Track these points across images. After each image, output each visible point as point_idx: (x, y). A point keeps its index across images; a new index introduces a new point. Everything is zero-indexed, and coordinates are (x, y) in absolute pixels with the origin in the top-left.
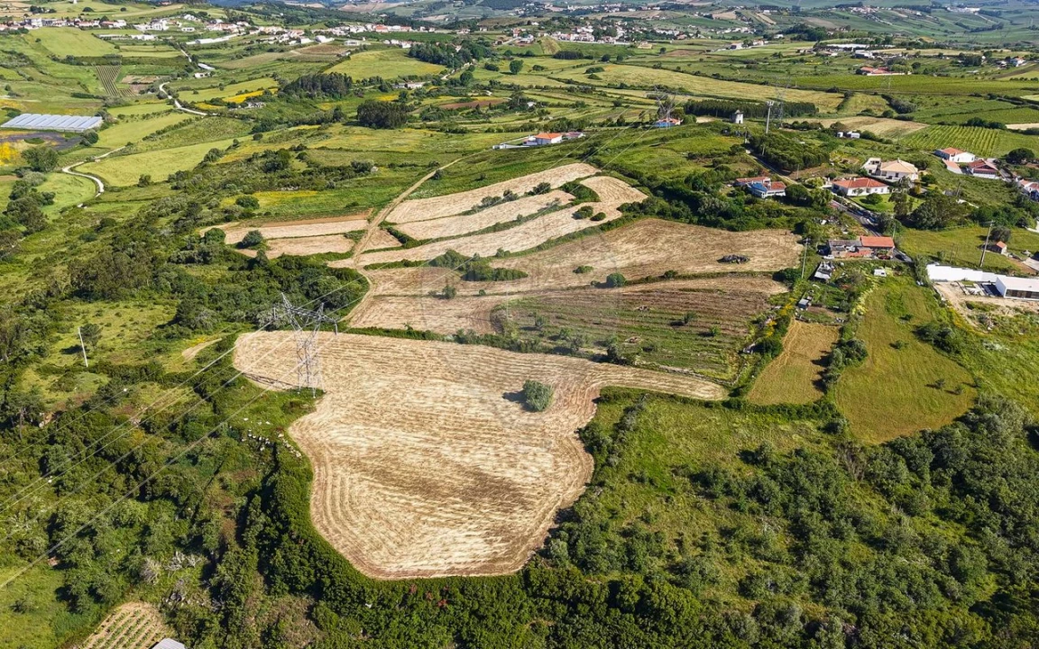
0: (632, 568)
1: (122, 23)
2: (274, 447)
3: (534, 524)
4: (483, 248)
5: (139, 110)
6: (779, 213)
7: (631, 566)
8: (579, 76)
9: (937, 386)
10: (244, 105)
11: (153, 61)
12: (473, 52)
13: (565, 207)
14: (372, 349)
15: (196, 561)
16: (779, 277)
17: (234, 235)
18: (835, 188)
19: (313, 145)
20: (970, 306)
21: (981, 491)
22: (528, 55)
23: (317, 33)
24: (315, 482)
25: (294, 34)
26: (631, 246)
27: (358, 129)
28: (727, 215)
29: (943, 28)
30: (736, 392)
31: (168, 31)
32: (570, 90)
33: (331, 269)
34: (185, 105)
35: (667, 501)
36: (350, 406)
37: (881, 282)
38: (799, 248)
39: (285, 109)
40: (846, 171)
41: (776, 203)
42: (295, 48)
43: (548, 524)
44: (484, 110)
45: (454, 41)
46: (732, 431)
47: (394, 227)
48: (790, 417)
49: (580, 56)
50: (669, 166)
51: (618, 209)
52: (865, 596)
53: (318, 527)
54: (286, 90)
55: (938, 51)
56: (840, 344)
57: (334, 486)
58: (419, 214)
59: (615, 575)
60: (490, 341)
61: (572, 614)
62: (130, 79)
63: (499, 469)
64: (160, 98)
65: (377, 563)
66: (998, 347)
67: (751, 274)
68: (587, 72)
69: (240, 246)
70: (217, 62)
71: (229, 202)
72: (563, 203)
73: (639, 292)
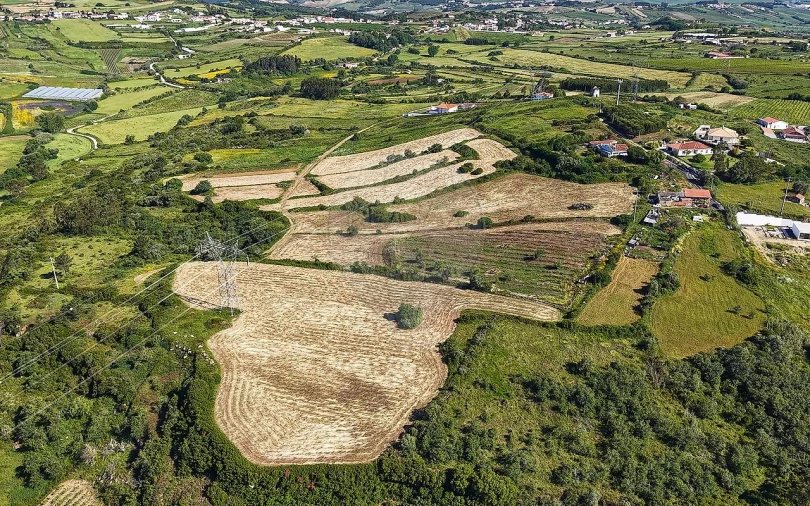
0: (466, 459)
1: (125, 16)
2: (194, 355)
3: (392, 421)
4: (384, 195)
5: (132, 84)
6: (621, 169)
7: (465, 457)
8: (483, 58)
9: (735, 312)
10: (214, 80)
11: (146, 45)
12: (399, 39)
13: (452, 163)
14: (285, 277)
15: (126, 447)
16: (615, 221)
17: (189, 184)
18: (669, 150)
19: (262, 112)
20: (769, 246)
21: (760, 398)
22: (444, 41)
23: (277, 24)
24: (222, 386)
25: (259, 25)
26: (501, 195)
27: (300, 100)
28: (579, 171)
29: (783, 21)
30: (568, 315)
31: (160, 22)
32: (473, 69)
33: (262, 212)
34: (168, 80)
35: (502, 403)
36: (260, 323)
37: (698, 226)
38: (634, 198)
39: (246, 84)
40: (680, 136)
41: (619, 162)
42: (259, 35)
43: (405, 421)
44: (403, 85)
45: (386, 30)
46: (562, 347)
47: (316, 179)
48: (610, 337)
49: (486, 43)
50: (537, 131)
51: (494, 165)
52: (653, 484)
53: (219, 421)
54: (248, 69)
55: (772, 39)
56: (658, 277)
57: (237, 389)
58: (337, 168)
59: (452, 465)
60: (379, 271)
61: (415, 496)
62: (127, 59)
63: (371, 376)
64: (150, 75)
65: (262, 451)
66: (788, 280)
67: (594, 219)
68: (489, 55)
69: (193, 192)
70: (197, 46)
71: (189, 158)
72: (450, 160)
73: (504, 232)
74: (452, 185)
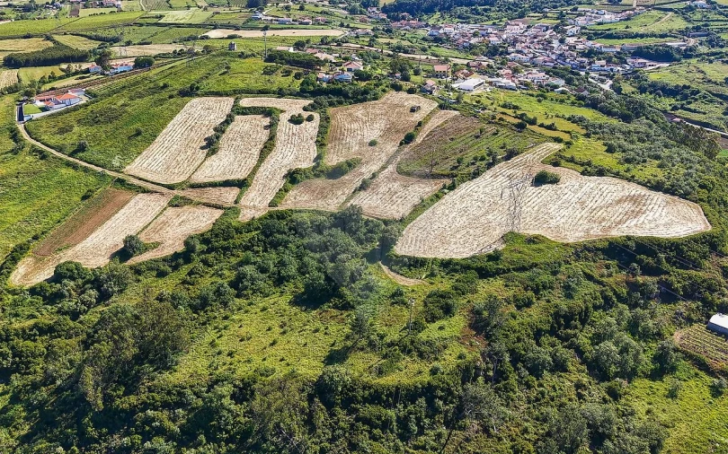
51: (306, 111)
67: (434, 111)
73: (427, 136)
74: (319, 132)
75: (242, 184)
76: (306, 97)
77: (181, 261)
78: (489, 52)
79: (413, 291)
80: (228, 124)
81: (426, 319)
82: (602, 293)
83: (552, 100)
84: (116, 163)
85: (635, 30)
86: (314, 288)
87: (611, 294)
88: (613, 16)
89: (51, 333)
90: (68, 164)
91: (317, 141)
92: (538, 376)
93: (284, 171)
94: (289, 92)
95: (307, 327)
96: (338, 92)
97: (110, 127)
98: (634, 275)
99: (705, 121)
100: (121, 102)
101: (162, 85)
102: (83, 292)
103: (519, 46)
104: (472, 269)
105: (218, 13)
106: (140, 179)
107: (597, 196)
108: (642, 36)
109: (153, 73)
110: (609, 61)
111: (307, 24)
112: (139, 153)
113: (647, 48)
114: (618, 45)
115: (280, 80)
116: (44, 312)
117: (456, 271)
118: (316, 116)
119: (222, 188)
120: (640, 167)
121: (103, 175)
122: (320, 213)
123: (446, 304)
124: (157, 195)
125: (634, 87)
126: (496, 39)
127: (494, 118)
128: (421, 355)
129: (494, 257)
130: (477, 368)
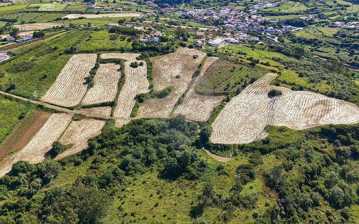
51: (138, 60)
73: (206, 71)
74: (148, 72)
75: (112, 105)
76: (136, 52)
77: (88, 155)
78: (214, 23)
79: (228, 165)
80: (97, 69)
81: (242, 183)
82: (324, 157)
83: (258, 49)
84: (35, 94)
85: (283, 11)
86: (172, 168)
87: (328, 158)
88: (271, 5)
89: (16, 210)
90: (6, 97)
91: (148, 77)
92: (306, 210)
93: (134, 95)
94: (126, 50)
95: (173, 193)
96: (153, 49)
97: (27, 73)
98: (338, 146)
99: (328, 56)
100: (31, 58)
101: (53, 47)
102: (32, 180)
103: (229, 20)
104: (257, 149)
105: (70, 5)
106: (52, 104)
107: (304, 102)
108: (287, 14)
109: (46, 40)
110: (274, 27)
111: (120, 10)
112: (48, 89)
113: (291, 20)
114: (277, 19)
115: (119, 43)
116: (9, 195)
117: (248, 151)
118: (144, 62)
119: (101, 107)
120: (318, 84)
121: (29, 103)
122: (159, 119)
123: (250, 172)
124: (64, 114)
125: (289, 40)
126: (216, 17)
127: (237, 60)
128: (245, 206)
129: (266, 142)
130: (277, 211)
